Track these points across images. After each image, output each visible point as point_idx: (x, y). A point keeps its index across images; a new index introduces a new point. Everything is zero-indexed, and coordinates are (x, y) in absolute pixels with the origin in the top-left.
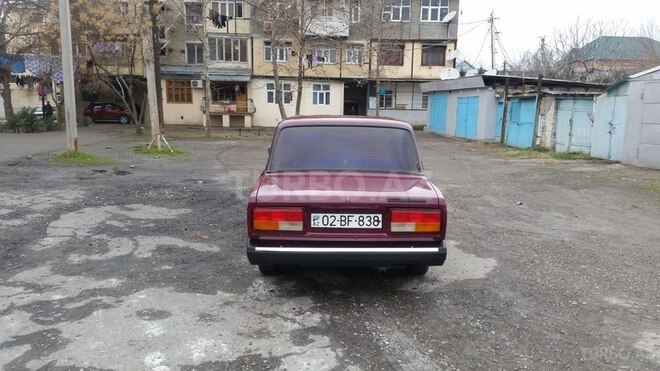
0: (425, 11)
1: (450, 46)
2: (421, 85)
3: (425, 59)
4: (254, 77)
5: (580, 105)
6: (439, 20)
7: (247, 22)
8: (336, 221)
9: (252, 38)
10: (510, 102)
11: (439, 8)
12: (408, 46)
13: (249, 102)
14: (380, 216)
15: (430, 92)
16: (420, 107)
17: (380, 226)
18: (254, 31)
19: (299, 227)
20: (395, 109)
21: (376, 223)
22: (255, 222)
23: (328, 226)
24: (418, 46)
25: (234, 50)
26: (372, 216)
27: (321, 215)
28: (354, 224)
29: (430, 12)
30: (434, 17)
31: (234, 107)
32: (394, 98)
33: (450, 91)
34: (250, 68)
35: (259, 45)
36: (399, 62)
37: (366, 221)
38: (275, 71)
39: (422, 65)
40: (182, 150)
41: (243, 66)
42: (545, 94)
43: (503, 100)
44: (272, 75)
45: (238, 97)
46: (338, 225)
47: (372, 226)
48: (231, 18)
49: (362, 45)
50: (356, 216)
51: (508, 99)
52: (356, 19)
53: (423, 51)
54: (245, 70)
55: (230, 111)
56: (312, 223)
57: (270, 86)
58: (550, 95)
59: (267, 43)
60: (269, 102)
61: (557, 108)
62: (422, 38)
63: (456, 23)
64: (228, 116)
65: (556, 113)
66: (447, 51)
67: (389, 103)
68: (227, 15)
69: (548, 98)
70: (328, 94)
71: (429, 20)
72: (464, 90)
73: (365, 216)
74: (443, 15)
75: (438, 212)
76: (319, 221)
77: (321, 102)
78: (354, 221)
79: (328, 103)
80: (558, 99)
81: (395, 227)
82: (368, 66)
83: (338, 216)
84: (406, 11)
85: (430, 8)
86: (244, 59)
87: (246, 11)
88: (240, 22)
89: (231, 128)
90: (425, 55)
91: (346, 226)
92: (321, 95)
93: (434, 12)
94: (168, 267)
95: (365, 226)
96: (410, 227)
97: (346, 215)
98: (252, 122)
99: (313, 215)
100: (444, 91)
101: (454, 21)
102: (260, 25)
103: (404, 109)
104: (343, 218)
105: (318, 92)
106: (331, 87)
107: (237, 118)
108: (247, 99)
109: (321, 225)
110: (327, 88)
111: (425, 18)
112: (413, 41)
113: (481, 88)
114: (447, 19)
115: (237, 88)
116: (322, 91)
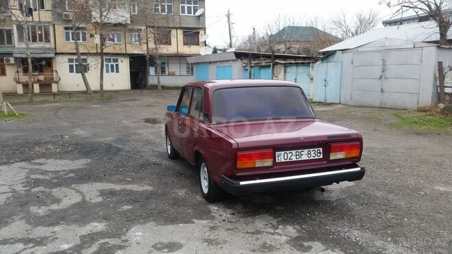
0: (183, 8)
1: (202, 32)
2: (188, 58)
3: (185, 41)
4: (57, 54)
5: (301, 69)
6: (192, 14)
7: (49, 14)
8: (292, 156)
9: (54, 25)
10: (253, 70)
11: (192, 6)
12: (174, 32)
13: (54, 73)
14: (321, 149)
15: (195, 63)
16: (185, 73)
17: (321, 157)
18: (55, 20)
19: (268, 163)
20: (169, 75)
21: (319, 155)
22: (238, 162)
23: (288, 160)
24: (180, 32)
25: (39, 34)
26: (316, 149)
27: (283, 153)
28: (305, 157)
29: (186, 8)
30: (189, 12)
31: (42, 78)
32: (166, 67)
33: (210, 62)
34: (53, 46)
35: (60, 30)
36: (168, 43)
37: (312, 153)
38: (77, 49)
39: (184, 44)
40: (25, 113)
41: (47, 46)
42: (277, 63)
43: (248, 68)
44: (75, 51)
45: (44, 69)
46: (294, 159)
47: (317, 157)
48: (36, 10)
49: (141, 30)
50: (306, 151)
51: (251, 67)
52: (134, 12)
53: (184, 35)
54: (49, 49)
55: (39, 81)
56: (277, 159)
57: (71, 60)
58: (281, 64)
59: (66, 28)
60: (70, 72)
61: (285, 72)
62: (182, 26)
63: (205, 16)
64: (38, 85)
65: (285, 75)
66: (200, 35)
67: (163, 71)
68: (32, 7)
69: (279, 66)
70: (117, 65)
71: (186, 14)
72: (220, 61)
73: (311, 150)
74: (195, 11)
75: (358, 143)
76: (281, 157)
77: (113, 71)
78: (305, 155)
79: (117, 71)
80: (286, 66)
81: (333, 156)
82: (146, 45)
83: (294, 152)
84: (170, 7)
85: (186, 6)
86: (48, 40)
87: (48, 4)
88: (42, 13)
89: (41, 93)
90: (185, 38)
91: (300, 159)
92: (112, 66)
93: (189, 8)
94: (126, 207)
95: (312, 158)
96: (340, 155)
97: (299, 151)
98: (58, 88)
99: (277, 153)
100: (205, 63)
101: (203, 15)
102: (60, 15)
103: (174, 75)
104: (298, 153)
105: (110, 64)
106: (119, 60)
107: (45, 86)
108: (52, 71)
109: (283, 160)
110: (116, 61)
111: (183, 12)
112: (177, 28)
113: (232, 60)
114: (198, 13)
115: (44, 63)
116: (112, 63)
